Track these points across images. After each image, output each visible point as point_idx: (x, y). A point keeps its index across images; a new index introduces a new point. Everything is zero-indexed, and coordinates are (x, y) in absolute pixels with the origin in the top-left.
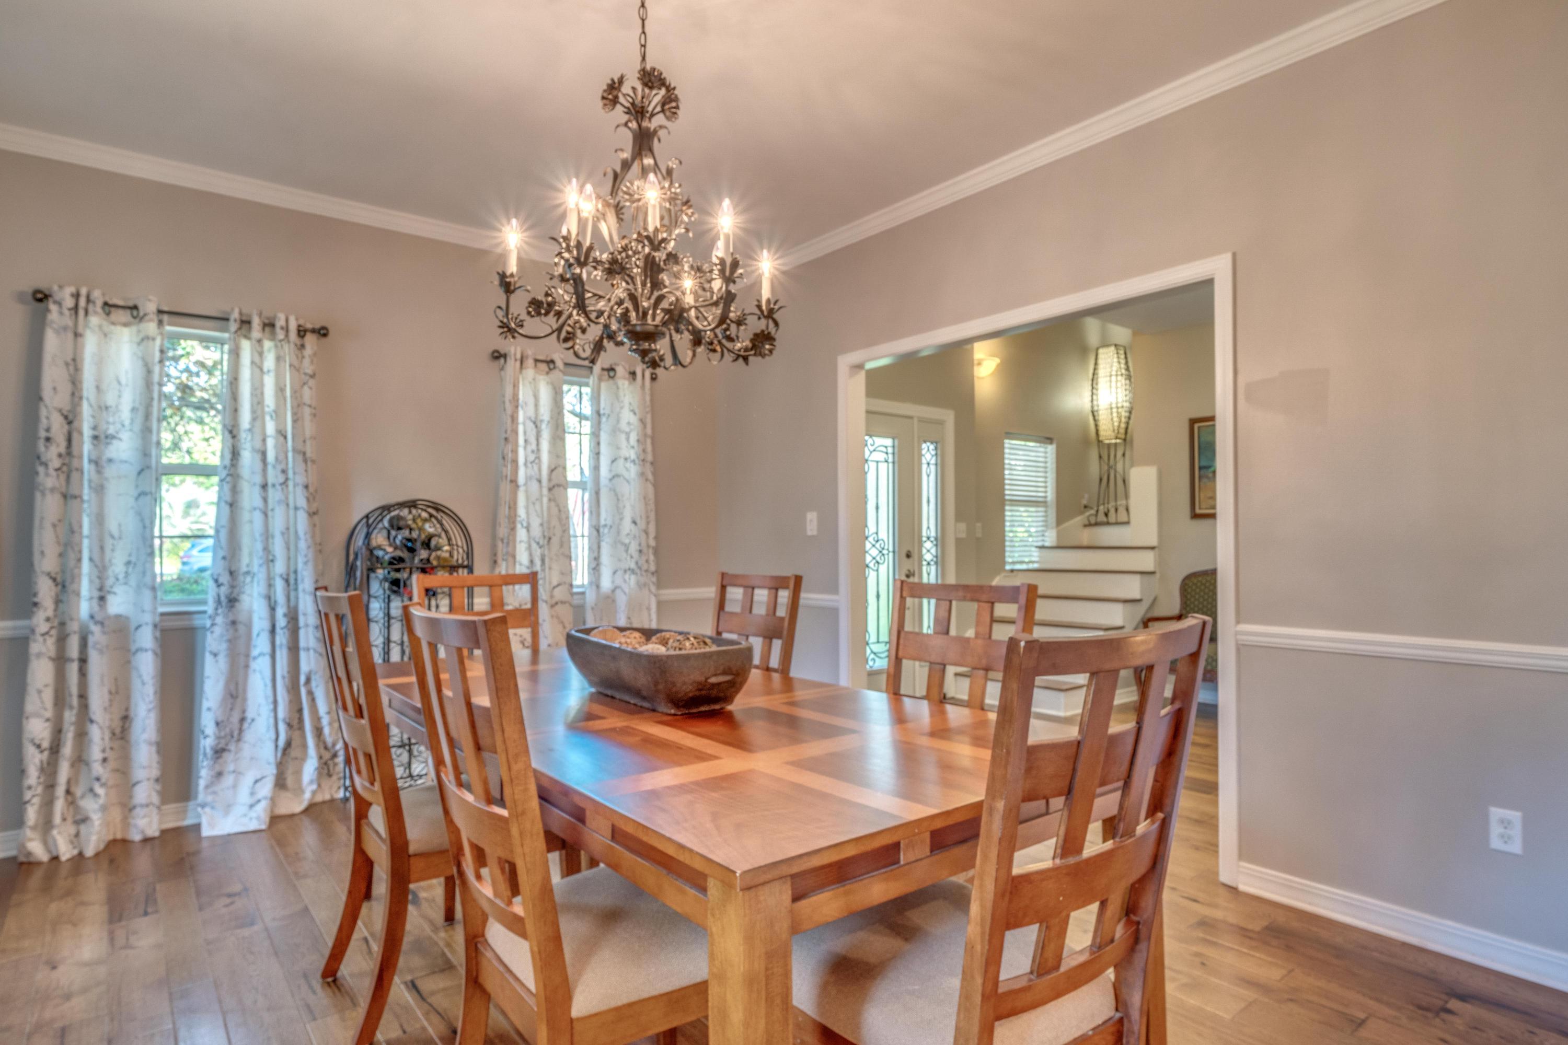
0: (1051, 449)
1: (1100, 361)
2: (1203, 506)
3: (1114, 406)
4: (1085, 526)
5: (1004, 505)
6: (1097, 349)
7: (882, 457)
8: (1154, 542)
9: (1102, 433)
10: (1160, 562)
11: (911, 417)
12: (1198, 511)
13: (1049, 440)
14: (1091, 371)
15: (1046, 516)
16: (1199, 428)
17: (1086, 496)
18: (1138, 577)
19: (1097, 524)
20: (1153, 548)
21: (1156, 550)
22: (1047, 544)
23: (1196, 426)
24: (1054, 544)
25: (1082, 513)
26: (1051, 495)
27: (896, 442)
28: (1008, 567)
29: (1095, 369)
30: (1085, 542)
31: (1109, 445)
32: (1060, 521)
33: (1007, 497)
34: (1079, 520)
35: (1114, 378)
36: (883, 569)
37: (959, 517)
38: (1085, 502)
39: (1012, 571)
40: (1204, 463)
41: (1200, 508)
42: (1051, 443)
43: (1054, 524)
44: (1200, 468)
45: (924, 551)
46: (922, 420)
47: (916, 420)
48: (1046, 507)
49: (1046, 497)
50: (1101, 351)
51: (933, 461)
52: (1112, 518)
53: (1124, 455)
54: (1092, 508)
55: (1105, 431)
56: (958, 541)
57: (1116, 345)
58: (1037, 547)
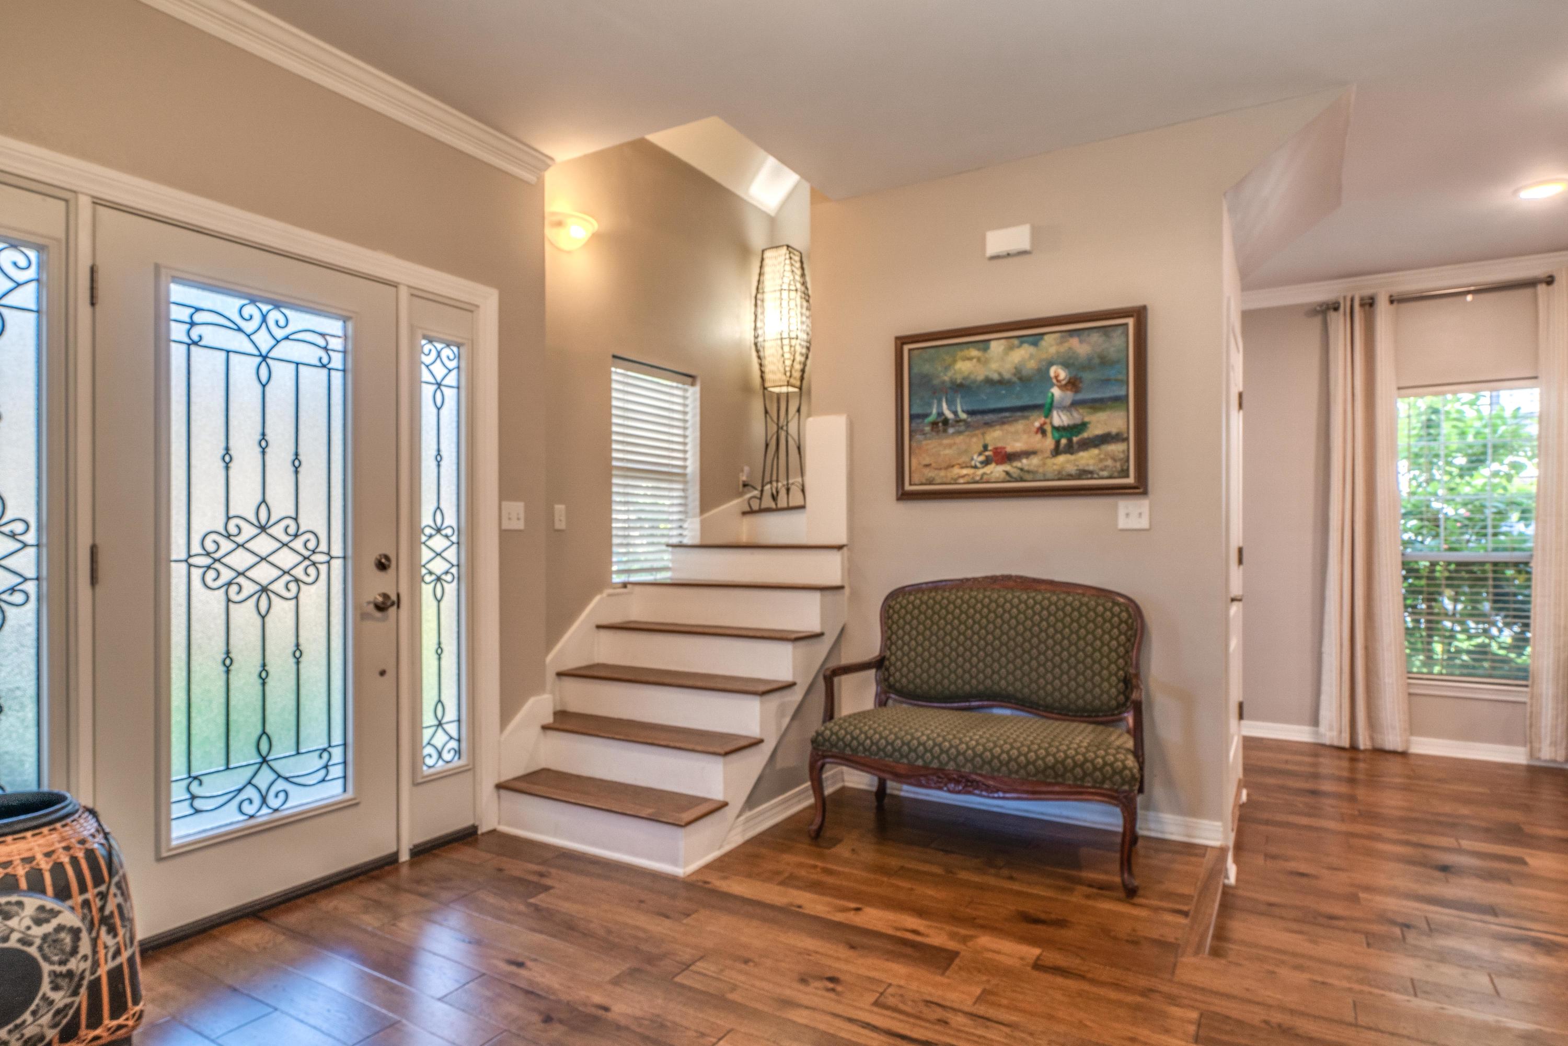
0: (694, 392)
1: (767, 269)
2: (916, 479)
3: (785, 335)
4: (744, 513)
5: (610, 476)
6: (763, 251)
7: (311, 354)
8: (841, 537)
9: (768, 376)
10: (851, 569)
11: (395, 285)
12: (908, 487)
13: (691, 378)
15: (685, 497)
16: (910, 350)
17: (746, 469)
18: (817, 596)
19: (762, 511)
20: (840, 548)
21: (845, 549)
22: (686, 541)
23: (906, 348)
24: (697, 541)
25: (741, 494)
26: (692, 465)
27: (351, 327)
28: (616, 579)
29: (760, 282)
30: (744, 539)
31: (779, 396)
32: (705, 506)
33: (615, 463)
34: (736, 504)
35: (785, 294)
36: (313, 597)
37: (506, 492)
38: (744, 478)
39: (625, 585)
40: (917, 410)
41: (910, 484)
42: (693, 384)
43: (698, 510)
44: (912, 417)
45: (426, 554)
46: (417, 294)
47: (404, 293)
48: (685, 482)
49: (685, 467)
50: (768, 254)
51: (451, 380)
52: (782, 502)
53: (799, 411)
54: (755, 489)
55: (773, 372)
56: (505, 535)
57: (788, 246)
58: (668, 545)
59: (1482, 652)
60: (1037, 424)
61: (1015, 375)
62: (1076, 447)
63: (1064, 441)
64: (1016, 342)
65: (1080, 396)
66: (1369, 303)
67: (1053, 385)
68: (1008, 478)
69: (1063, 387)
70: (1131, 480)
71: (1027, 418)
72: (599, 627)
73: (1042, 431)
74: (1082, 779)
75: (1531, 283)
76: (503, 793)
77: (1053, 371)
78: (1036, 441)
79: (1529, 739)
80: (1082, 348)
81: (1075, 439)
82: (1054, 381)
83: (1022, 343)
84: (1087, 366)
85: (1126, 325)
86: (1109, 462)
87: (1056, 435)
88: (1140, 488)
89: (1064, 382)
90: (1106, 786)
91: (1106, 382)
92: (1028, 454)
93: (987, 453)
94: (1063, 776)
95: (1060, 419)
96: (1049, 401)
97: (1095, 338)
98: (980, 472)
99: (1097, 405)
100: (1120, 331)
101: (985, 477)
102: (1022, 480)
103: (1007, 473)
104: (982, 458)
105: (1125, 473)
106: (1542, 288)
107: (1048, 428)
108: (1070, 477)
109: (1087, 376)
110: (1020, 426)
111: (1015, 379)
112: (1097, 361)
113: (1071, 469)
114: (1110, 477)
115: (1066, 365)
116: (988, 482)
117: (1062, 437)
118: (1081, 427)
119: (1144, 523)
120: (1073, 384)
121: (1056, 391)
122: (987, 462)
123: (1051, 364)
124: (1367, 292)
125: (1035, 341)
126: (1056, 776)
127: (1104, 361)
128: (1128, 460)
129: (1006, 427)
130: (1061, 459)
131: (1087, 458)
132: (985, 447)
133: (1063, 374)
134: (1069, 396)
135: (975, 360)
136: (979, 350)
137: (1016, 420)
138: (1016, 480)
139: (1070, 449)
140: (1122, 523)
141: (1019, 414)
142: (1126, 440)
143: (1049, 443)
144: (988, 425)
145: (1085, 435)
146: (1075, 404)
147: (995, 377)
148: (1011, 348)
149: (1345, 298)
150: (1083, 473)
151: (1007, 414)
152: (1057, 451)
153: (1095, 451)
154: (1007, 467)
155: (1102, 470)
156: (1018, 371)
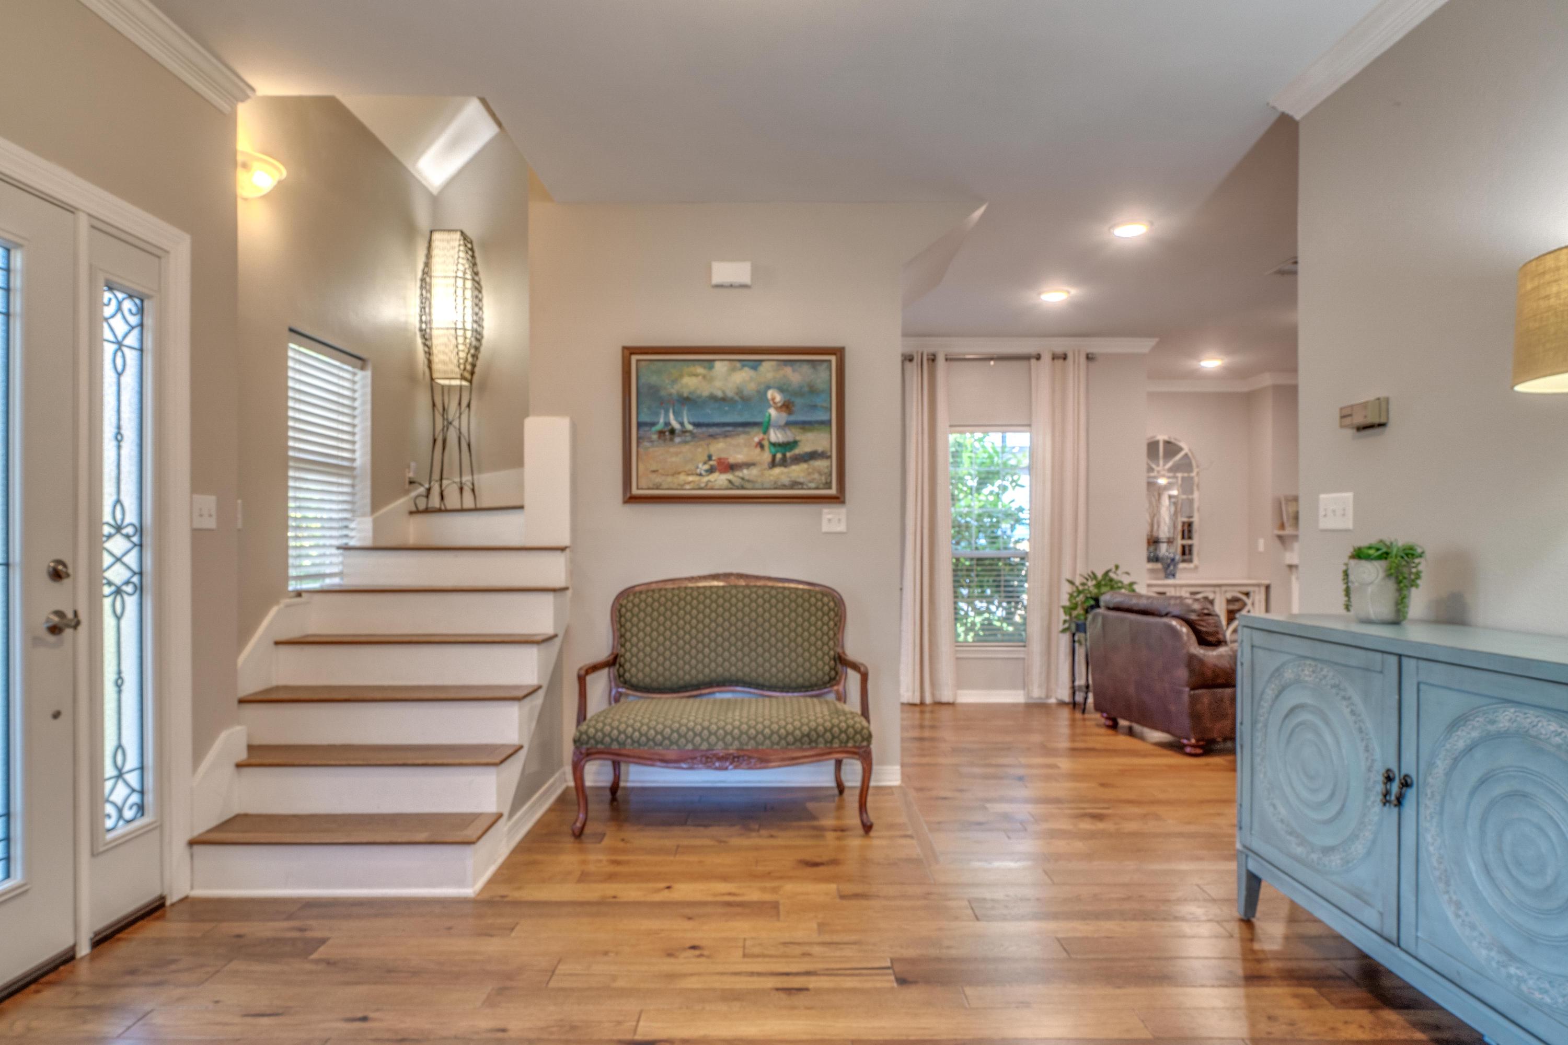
0: (364, 378)
1: (435, 252)
2: (643, 483)
3: (460, 325)
4: (411, 513)
5: (286, 468)
6: (431, 232)
8: (564, 539)
9: (437, 366)
10: (574, 570)
11: (71, 210)
12: (635, 491)
13: (360, 361)
14: (420, 266)
15: (353, 494)
16: (638, 361)
17: (413, 464)
18: (549, 598)
19: (427, 511)
20: (563, 549)
21: (568, 550)
22: (352, 543)
23: (634, 358)
24: (368, 543)
25: (407, 492)
26: (361, 456)
27: (18, 260)
28: (293, 586)
29: (427, 264)
30: (412, 541)
31: (443, 386)
32: (376, 504)
33: (291, 453)
34: (402, 503)
35: (460, 282)
37: (199, 484)
38: (411, 475)
39: (299, 594)
40: (645, 418)
41: (638, 488)
42: (363, 368)
43: (368, 509)
44: (639, 425)
45: (107, 560)
46: (99, 227)
47: (83, 222)
48: (354, 477)
49: (353, 460)
50: (437, 236)
51: (132, 340)
52: (435, 501)
53: (469, 406)
54: (422, 485)
55: (444, 363)
56: (197, 534)
57: (462, 233)
58: (339, 548)
59: (988, 626)
60: (756, 439)
61: (737, 394)
62: (789, 461)
63: (779, 456)
64: (738, 365)
65: (793, 418)
66: (933, 359)
67: (770, 406)
68: (730, 486)
69: (779, 409)
70: (833, 491)
71: (747, 433)
72: (277, 643)
73: (761, 445)
74: (831, 742)
75: (1026, 358)
76: (197, 849)
77: (770, 394)
78: (755, 454)
79: (1025, 685)
80: (795, 376)
81: (788, 454)
82: (771, 403)
83: (743, 366)
84: (799, 393)
85: (830, 361)
86: (816, 476)
87: (773, 450)
88: (838, 499)
89: (779, 405)
90: (850, 744)
91: (814, 407)
92: (748, 465)
93: (712, 463)
94: (816, 741)
95: (776, 436)
96: (766, 419)
97: (806, 369)
98: (705, 479)
99: (806, 426)
100: (825, 365)
101: (710, 485)
102: (743, 488)
103: (730, 481)
104: (706, 467)
105: (828, 485)
106: (1033, 361)
107: (766, 443)
108: (784, 487)
109: (799, 401)
110: (741, 439)
111: (737, 398)
112: (806, 389)
113: (785, 480)
114: (817, 488)
115: (781, 390)
116: (712, 489)
117: (777, 452)
118: (792, 445)
119: (842, 528)
120: (787, 407)
121: (773, 412)
122: (711, 471)
123: (768, 388)
124: (932, 350)
125: (755, 365)
126: (811, 741)
127: (813, 390)
128: (831, 475)
129: (729, 440)
130: (777, 471)
131: (797, 471)
132: (710, 457)
133: (779, 398)
134: (783, 417)
135: (700, 377)
136: (705, 368)
137: (738, 435)
138: (738, 488)
139: (784, 463)
140: (825, 527)
141: (740, 429)
142: (830, 457)
143: (766, 456)
144: (712, 436)
145: (797, 451)
146: (788, 424)
147: (720, 394)
148: (733, 370)
149: (917, 352)
150: (794, 484)
151: (730, 429)
152: (773, 464)
153: (804, 466)
154: (729, 476)
155: (810, 482)
156: (739, 392)
